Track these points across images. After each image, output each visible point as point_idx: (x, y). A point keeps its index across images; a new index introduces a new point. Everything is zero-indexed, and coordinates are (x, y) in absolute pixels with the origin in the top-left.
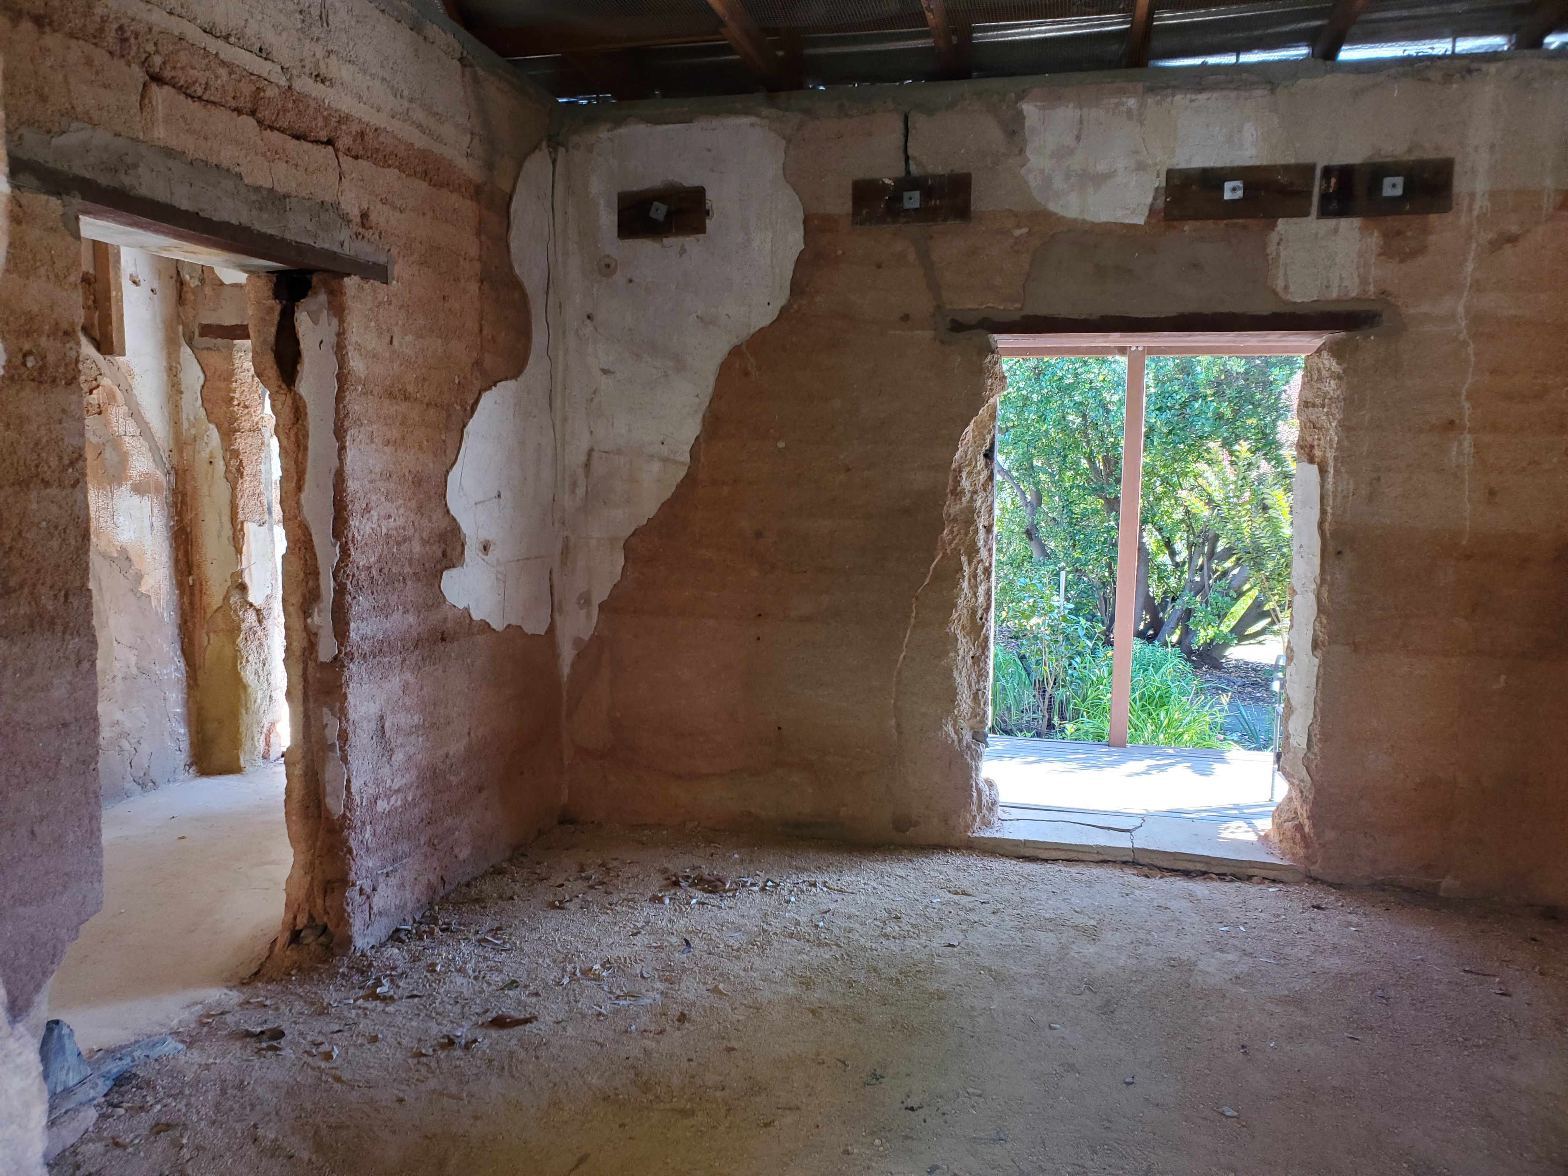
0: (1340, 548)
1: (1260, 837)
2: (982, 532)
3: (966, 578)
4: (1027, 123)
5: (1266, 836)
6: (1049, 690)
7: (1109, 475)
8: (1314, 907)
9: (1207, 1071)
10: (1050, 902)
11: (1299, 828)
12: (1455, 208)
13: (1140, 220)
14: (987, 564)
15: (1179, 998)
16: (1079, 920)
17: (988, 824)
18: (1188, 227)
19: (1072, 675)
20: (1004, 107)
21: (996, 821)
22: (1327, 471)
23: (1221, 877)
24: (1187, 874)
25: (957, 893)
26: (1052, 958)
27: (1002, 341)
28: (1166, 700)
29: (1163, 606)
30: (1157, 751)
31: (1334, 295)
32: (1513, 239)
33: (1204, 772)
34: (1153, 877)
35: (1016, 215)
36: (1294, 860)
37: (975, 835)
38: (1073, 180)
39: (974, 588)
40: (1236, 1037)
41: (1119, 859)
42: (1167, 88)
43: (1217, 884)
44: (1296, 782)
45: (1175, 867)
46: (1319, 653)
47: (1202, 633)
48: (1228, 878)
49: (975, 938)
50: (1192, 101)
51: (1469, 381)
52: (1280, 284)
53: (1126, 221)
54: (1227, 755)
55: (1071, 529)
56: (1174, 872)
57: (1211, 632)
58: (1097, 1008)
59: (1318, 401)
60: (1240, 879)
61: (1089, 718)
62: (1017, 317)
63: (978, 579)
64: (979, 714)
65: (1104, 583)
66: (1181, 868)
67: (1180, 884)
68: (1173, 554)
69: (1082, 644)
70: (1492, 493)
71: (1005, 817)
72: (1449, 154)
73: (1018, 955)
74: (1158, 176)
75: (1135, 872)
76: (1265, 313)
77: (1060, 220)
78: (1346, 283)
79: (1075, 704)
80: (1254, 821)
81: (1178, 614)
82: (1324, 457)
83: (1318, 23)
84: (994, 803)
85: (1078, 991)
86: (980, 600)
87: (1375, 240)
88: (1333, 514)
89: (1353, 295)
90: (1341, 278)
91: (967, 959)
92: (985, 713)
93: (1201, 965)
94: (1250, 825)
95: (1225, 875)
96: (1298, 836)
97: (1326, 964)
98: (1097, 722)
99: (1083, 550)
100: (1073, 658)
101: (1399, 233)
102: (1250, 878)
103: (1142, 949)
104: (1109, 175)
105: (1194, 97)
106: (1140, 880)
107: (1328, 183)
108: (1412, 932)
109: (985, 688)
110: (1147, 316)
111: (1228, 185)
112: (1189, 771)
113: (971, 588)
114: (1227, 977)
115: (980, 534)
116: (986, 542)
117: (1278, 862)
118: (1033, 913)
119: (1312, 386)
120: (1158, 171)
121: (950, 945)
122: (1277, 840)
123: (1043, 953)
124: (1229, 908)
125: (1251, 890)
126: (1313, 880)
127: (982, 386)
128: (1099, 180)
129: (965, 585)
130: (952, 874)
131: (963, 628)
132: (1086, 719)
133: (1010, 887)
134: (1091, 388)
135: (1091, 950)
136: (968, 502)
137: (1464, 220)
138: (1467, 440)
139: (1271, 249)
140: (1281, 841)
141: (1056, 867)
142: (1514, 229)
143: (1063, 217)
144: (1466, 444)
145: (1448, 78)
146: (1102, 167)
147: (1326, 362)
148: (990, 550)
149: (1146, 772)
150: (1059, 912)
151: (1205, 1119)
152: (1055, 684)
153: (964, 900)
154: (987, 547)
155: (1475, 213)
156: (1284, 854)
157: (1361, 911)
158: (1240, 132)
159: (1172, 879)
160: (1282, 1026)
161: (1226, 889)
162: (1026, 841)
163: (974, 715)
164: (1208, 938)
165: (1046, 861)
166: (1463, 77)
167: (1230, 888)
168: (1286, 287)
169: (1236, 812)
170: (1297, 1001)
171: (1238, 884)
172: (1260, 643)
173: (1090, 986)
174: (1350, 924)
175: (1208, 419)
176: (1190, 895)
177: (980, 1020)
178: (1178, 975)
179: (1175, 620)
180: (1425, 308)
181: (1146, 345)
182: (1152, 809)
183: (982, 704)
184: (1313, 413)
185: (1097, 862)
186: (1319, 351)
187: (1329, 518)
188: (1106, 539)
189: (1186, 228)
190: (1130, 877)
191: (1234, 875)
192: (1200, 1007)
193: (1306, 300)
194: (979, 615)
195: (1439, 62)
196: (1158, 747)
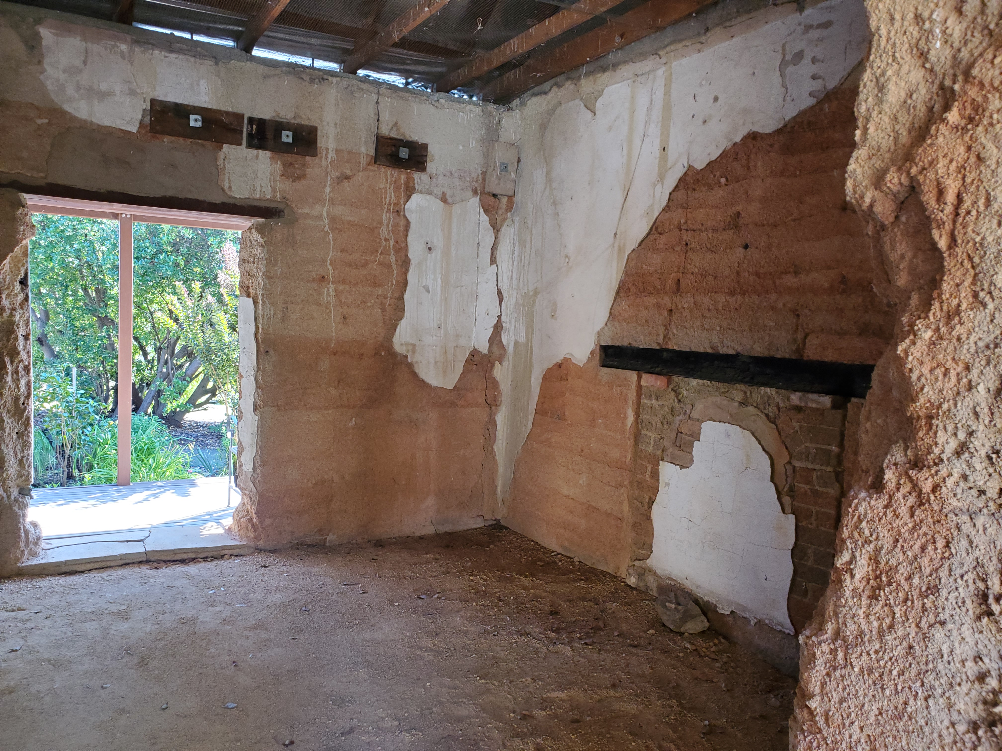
0: (267, 349)
1: (226, 530)
2: (21, 340)
3: (10, 374)
4: (44, 43)
5: (229, 529)
6: (67, 452)
7: (100, 300)
8: (262, 567)
9: (215, 684)
10: (90, 600)
11: (250, 520)
12: (319, 156)
13: (134, 129)
14: (27, 363)
15: (190, 642)
16: (113, 608)
17: (34, 555)
18: (167, 139)
19: (85, 440)
20: (24, 27)
21: (41, 551)
22: (258, 302)
23: (205, 559)
24: (183, 562)
25: (13, 611)
26: (97, 639)
27: (30, 199)
28: (151, 451)
29: (141, 389)
30: (151, 485)
31: (258, 196)
32: (347, 178)
33: (184, 494)
34: (161, 568)
35: (37, 108)
36: (248, 541)
37: (23, 565)
38: (82, 91)
39: (17, 381)
40: (228, 658)
41: (136, 560)
42: (149, 43)
43: (203, 564)
44: (247, 492)
45: (175, 559)
46: (258, 413)
47: (169, 405)
48: (209, 560)
49: (33, 641)
50: (165, 57)
51: (331, 254)
52: (226, 185)
53: (123, 128)
54: (197, 482)
55: (74, 338)
56: (175, 562)
57: (175, 404)
58: (135, 665)
59: (251, 260)
60: (216, 558)
61: (99, 468)
62: (42, 183)
63: (20, 375)
64: (24, 475)
65: (99, 375)
66: (179, 559)
67: (180, 569)
68: (145, 354)
69: (92, 418)
70: (345, 318)
71: (47, 547)
72: (315, 124)
73: (70, 644)
74: (145, 102)
75: (149, 567)
76: (217, 202)
77: (73, 118)
78: (264, 190)
79: (88, 460)
80: (220, 521)
81: (153, 394)
82: (256, 294)
83: (240, 29)
84: (39, 538)
85: (120, 657)
86: (22, 390)
87: (279, 166)
88: (263, 329)
89: (268, 197)
90: (261, 186)
91: (30, 657)
92: (29, 473)
93: (201, 618)
94: (219, 523)
95: (207, 557)
96: (250, 525)
97: (274, 600)
98: (105, 470)
99: (84, 352)
100: (85, 428)
101: (291, 164)
102: (222, 557)
103: (161, 617)
104: (109, 94)
105: (167, 54)
106: (153, 572)
107: (252, 127)
108: (315, 570)
109: (28, 455)
110: (140, 195)
111: (192, 117)
112: (174, 495)
113: (13, 381)
114: (218, 622)
115: (20, 341)
116: (25, 347)
117: (238, 543)
118: (78, 611)
119: (247, 250)
120: (145, 99)
121: (13, 651)
122: (237, 530)
123: (90, 637)
124: (212, 578)
125: (224, 564)
126: (260, 550)
127: (17, 232)
128: (103, 96)
129: (9, 379)
130: (7, 597)
131: (8, 411)
132: (97, 469)
133: (57, 597)
134: (86, 240)
135: (124, 626)
136: (8, 317)
137: (324, 163)
138: (332, 287)
139: (220, 162)
140: (239, 530)
141: (91, 575)
142: (348, 172)
143: (75, 116)
144: (331, 290)
145: (312, 81)
146: (104, 87)
147: (255, 236)
148: (28, 353)
149: (146, 500)
150: (98, 605)
151: (217, 715)
152: (72, 447)
153: (20, 614)
154: (26, 351)
155: (329, 160)
156: (241, 538)
157: (287, 563)
158: (198, 84)
159: (174, 567)
160: (254, 643)
161: (209, 566)
162: (66, 561)
163: (20, 476)
164: (202, 600)
165: (83, 572)
166: (320, 81)
167: (210, 565)
168: (230, 187)
169: (209, 517)
170: (260, 625)
171: (216, 562)
172: (205, 409)
173: (128, 651)
174: (283, 572)
175: (169, 267)
176: (187, 575)
177: (47, 698)
178: (187, 628)
179: (151, 397)
180: (306, 210)
181: (133, 213)
182: (155, 522)
183: (26, 467)
184: (249, 267)
185: (121, 566)
186: (250, 229)
187: (260, 331)
188: (100, 344)
189: (165, 140)
190: (145, 570)
191: (212, 557)
192: (204, 645)
193: (242, 197)
194: (21, 401)
195: (308, 70)
196: (150, 482)
